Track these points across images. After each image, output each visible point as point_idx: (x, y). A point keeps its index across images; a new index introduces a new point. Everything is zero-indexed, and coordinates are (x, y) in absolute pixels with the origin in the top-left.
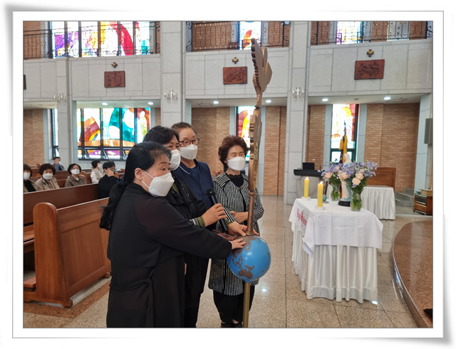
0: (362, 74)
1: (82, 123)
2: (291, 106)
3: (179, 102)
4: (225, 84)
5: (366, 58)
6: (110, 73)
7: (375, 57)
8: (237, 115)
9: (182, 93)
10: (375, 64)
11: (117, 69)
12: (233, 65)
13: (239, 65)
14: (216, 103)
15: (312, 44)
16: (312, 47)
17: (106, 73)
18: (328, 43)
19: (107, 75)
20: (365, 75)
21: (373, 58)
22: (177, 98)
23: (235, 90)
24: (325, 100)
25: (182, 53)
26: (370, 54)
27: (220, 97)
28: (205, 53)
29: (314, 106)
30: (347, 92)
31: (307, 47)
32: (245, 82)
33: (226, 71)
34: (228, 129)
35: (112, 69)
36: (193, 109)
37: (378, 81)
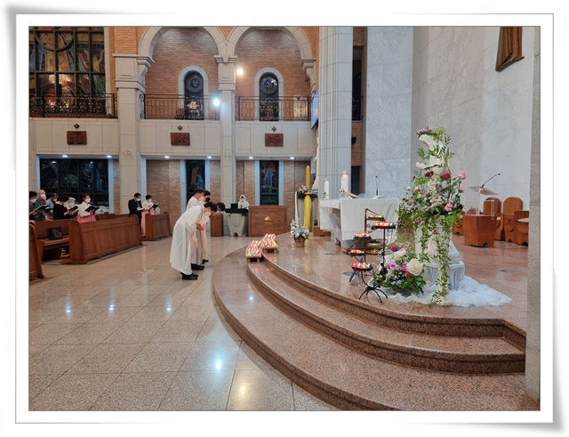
0: (270, 143)
4: (172, 145)
5: (271, 132)
6: (73, 132)
7: (277, 132)
9: (137, 151)
10: (277, 137)
11: (79, 130)
12: (178, 131)
13: (182, 131)
14: (167, 157)
15: (236, 120)
16: (236, 122)
17: (68, 132)
19: (70, 134)
20: (272, 143)
21: (276, 132)
22: (133, 155)
23: (182, 151)
25: (137, 119)
26: (274, 129)
27: (170, 154)
28: (156, 121)
31: (233, 122)
32: (188, 144)
33: (173, 135)
34: (179, 178)
35: (74, 130)
36: (147, 161)
37: (280, 148)
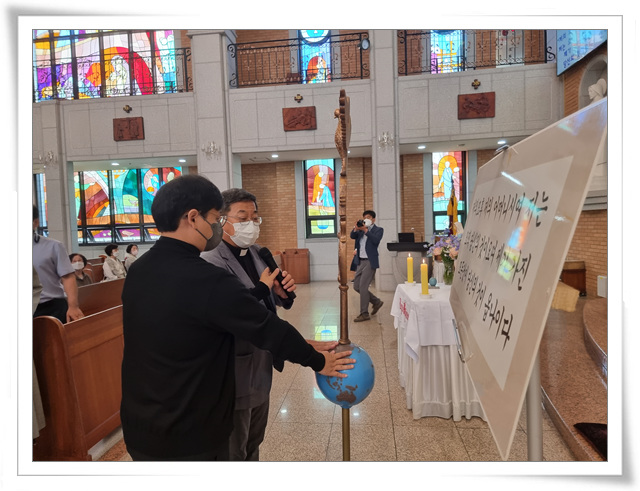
0: (468, 112)
1: (82, 193)
2: (377, 158)
3: (224, 157)
4: (286, 131)
5: (471, 91)
6: (122, 120)
7: (483, 89)
8: (305, 172)
9: (227, 145)
10: (483, 98)
11: (132, 115)
12: (296, 105)
13: (303, 104)
14: (275, 156)
15: (400, 74)
16: (401, 78)
17: (115, 120)
18: (421, 72)
19: (117, 123)
20: (472, 113)
21: (480, 90)
22: (220, 153)
23: (300, 139)
24: (422, 147)
25: (224, 90)
26: (476, 85)
27: (280, 149)
28: (256, 89)
29: (408, 155)
30: (450, 136)
31: (394, 78)
32: (313, 127)
33: (287, 112)
34: (293, 192)
35: (125, 115)
36: (243, 166)
37: (488, 121)
